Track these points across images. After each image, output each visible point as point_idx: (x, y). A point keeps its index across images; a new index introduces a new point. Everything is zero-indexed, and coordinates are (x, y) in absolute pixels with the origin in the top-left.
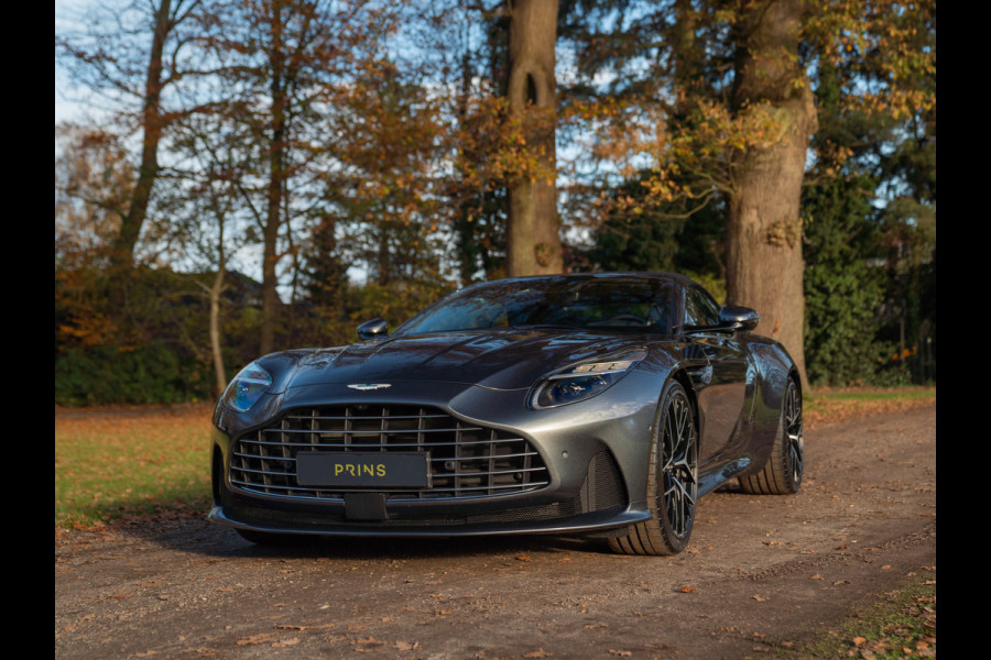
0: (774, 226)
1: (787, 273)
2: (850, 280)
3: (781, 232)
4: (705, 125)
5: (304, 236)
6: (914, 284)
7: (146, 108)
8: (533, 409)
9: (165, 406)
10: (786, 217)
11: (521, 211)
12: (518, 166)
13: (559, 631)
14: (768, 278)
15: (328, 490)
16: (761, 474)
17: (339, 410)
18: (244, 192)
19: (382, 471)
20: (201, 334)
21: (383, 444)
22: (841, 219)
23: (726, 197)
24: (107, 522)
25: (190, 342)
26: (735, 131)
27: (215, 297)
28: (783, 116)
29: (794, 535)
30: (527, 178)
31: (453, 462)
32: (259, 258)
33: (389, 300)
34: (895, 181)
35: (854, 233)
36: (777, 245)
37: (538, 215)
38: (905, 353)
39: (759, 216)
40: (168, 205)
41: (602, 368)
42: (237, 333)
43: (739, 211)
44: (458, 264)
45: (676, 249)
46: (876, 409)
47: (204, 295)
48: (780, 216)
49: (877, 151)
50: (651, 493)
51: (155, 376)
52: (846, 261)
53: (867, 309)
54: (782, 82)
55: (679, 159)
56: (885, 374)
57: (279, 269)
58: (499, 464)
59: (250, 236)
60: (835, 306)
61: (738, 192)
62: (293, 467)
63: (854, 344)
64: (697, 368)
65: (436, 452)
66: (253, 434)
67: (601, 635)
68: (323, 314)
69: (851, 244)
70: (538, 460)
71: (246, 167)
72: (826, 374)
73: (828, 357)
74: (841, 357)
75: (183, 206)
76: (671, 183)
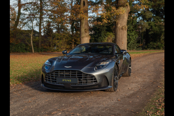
0: (123, 27)
1: (125, 34)
2: (133, 34)
3: (124, 28)
4: (112, 10)
5: (45, 25)
6: (142, 34)
7: (18, 3)
8: (94, 71)
9: (23, 53)
10: (125, 25)
11: (82, 23)
12: (82, 16)
13: (102, 111)
14: (122, 35)
15: (61, 83)
16: (125, 74)
17: (63, 71)
18: (35, 18)
19: (70, 81)
20: (29, 41)
21: (70, 76)
22: (132, 24)
23: (115, 22)
24: (22, 83)
25: (27, 43)
26: (117, 12)
27: (32, 36)
28: (125, 9)
29: (132, 86)
30: (83, 18)
31: (82, 79)
32: (38, 29)
33: (60, 36)
34: (140, 17)
35: (134, 26)
36: (123, 30)
37: (85, 24)
38: (141, 45)
39: (120, 25)
40: (23, 19)
41: (105, 63)
42: (35, 41)
43: (117, 24)
44: (71, 30)
45: (106, 28)
46: (138, 56)
47: (30, 35)
48: (124, 25)
49: (137, 13)
50: (112, 83)
51: (22, 48)
52: (133, 30)
53: (136, 38)
54: (124, 3)
55: (108, 16)
56: (138, 48)
57: (42, 31)
58: (89, 80)
59: (37, 25)
60: (131, 38)
61: (117, 21)
62: (56, 79)
63: (133, 44)
64: (118, 61)
65: (79, 78)
66: (49, 74)
67: (108, 111)
68: (49, 38)
69: (133, 28)
70: (95, 79)
71: (36, 14)
72: (129, 48)
73: (129, 46)
74: (131, 46)
75: (25, 20)
76: (107, 20)
